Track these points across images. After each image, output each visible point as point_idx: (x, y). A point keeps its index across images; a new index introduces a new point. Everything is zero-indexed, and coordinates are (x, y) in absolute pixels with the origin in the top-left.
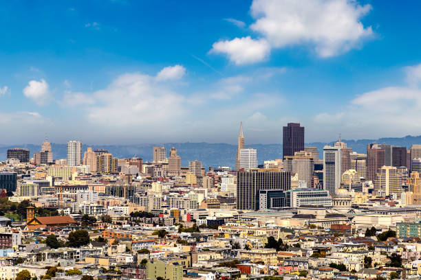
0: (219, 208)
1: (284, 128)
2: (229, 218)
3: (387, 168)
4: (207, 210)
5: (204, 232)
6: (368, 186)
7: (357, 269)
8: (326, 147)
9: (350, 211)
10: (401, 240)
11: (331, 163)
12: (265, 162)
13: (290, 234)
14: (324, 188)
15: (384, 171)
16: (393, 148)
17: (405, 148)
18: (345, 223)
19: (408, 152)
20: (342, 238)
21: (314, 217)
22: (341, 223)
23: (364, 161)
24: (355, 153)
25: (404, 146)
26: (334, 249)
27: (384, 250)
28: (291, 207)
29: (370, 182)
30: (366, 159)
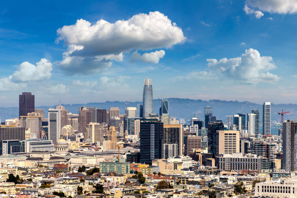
1: (20, 95)
3: (93, 124)
6: (80, 137)
7: (72, 196)
8: (50, 110)
9: (68, 155)
10: (103, 174)
11: (53, 121)
12: (7, 120)
13: (25, 171)
14: (49, 138)
15: (91, 126)
16: (97, 110)
17: (105, 110)
18: (64, 163)
19: (108, 112)
20: (62, 174)
21: (41, 159)
22: (61, 163)
23: (77, 119)
24: (70, 114)
26: (56, 182)
27: (91, 181)
28: (25, 152)
29: (81, 134)
30: (78, 117)
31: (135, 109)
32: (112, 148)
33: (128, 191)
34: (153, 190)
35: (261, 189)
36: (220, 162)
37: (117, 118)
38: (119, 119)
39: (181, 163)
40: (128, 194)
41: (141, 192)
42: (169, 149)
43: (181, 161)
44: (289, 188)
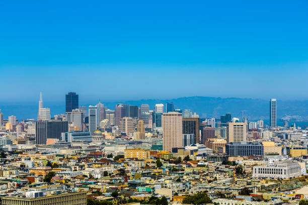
0: (25, 143)
1: (66, 95)
2: (31, 150)
3: (126, 118)
4: (18, 145)
5: (9, 158)
6: (116, 129)
7: (99, 178)
8: (90, 106)
9: (103, 144)
10: (127, 160)
11: (93, 116)
12: (55, 116)
13: (62, 158)
14: (89, 131)
15: (124, 120)
16: (130, 107)
17: (137, 107)
18: (99, 151)
19: (139, 108)
20: (92, 159)
21: (80, 147)
22: (97, 151)
23: (113, 114)
24: (109, 110)
25: (136, 105)
26: (86, 166)
27: (116, 165)
28: (68, 142)
29: (117, 127)
30: (115, 113)
31: (162, 105)
32: (141, 139)
33: (145, 173)
34: (167, 173)
35: (257, 171)
36: (230, 149)
37: (147, 113)
38: (149, 114)
39: (196, 151)
40: (146, 176)
41: (157, 174)
42: (187, 138)
43: (197, 148)
44: (281, 170)
